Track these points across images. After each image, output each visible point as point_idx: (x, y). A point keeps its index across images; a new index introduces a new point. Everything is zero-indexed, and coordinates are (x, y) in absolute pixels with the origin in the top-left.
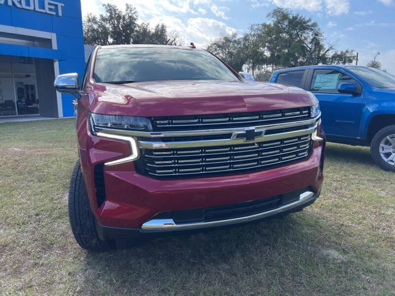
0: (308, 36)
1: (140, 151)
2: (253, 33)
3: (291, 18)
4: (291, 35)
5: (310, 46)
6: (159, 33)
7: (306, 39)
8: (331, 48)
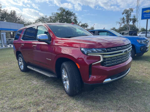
0: (73, 18)
1: (104, 59)
2: (53, 16)
3: (66, 11)
4: (67, 17)
5: (73, 21)
6: (13, 14)
7: (72, 19)
8: (80, 22)
